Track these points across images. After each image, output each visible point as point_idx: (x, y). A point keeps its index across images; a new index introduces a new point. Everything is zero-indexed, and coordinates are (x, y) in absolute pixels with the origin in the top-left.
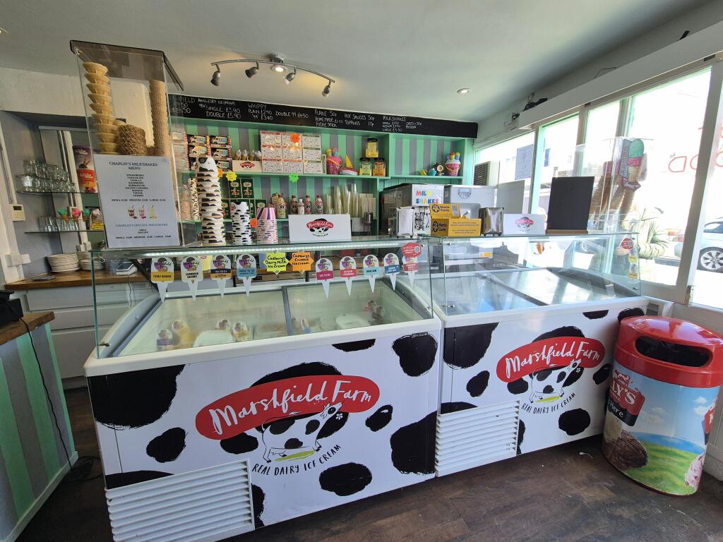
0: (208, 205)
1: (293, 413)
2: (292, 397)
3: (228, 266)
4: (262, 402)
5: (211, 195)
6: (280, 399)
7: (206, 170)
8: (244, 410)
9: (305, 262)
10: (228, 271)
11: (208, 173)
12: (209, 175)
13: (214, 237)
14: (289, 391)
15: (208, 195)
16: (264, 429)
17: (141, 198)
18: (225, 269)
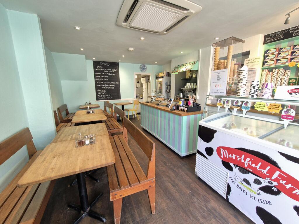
0: (239, 83)
1: (249, 169)
2: (250, 162)
3: (239, 104)
4: (237, 156)
5: (242, 79)
6: (245, 160)
7: (241, 70)
8: (231, 155)
9: (277, 108)
10: (239, 106)
11: (242, 71)
12: (242, 72)
13: (239, 94)
14: (249, 159)
15: (240, 79)
16: (236, 167)
17: (219, 82)
18: (238, 105)
